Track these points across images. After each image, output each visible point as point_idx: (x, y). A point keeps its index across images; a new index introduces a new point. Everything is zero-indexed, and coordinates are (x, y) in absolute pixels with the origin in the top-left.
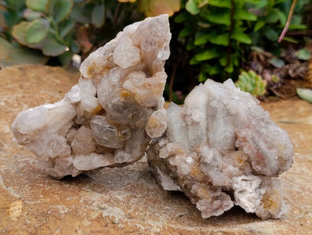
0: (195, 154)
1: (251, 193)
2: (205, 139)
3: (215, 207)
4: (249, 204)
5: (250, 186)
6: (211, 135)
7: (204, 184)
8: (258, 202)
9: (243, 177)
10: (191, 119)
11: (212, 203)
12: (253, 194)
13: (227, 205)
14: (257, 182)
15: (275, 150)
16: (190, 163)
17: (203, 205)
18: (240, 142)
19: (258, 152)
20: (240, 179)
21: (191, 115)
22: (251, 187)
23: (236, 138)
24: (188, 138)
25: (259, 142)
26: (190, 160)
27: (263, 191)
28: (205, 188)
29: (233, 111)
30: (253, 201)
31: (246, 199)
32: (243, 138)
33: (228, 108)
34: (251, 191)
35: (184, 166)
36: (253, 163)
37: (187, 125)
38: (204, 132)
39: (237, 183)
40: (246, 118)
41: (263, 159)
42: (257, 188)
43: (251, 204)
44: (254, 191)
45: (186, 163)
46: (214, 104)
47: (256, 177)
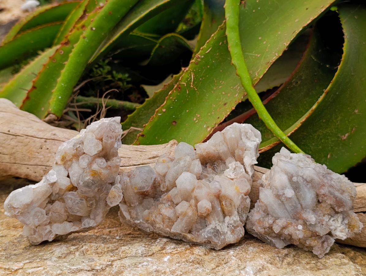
0: (300, 221)
1: (340, 227)
2: (299, 206)
3: (325, 248)
4: (342, 234)
5: (337, 222)
6: (302, 202)
7: (313, 238)
8: (347, 230)
9: (332, 219)
10: (286, 197)
11: (322, 246)
12: (342, 226)
13: (331, 242)
14: (341, 217)
15: (346, 194)
16: (301, 229)
17: (318, 251)
18: (322, 197)
19: (336, 200)
20: (331, 221)
21: (284, 194)
22: (338, 222)
23: (317, 195)
24: (287, 210)
25: (335, 193)
26: (300, 227)
27: (346, 221)
28: (315, 240)
29: (308, 179)
30: (343, 231)
31: (339, 231)
32: (324, 195)
33: (305, 178)
34: (339, 225)
35: (298, 232)
36: (336, 208)
37: (282, 202)
38: (297, 202)
39: (331, 226)
40: (319, 180)
41: (342, 203)
42: (342, 221)
43: (343, 234)
44: (341, 224)
45: (299, 230)
46: (295, 179)
47: (339, 215)
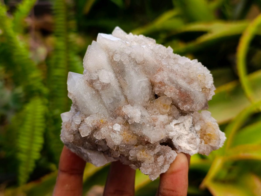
0: (120, 119)
1: (187, 135)
2: (122, 98)
3: (160, 164)
4: (190, 147)
5: (183, 128)
6: (127, 92)
7: (140, 146)
8: (198, 140)
9: (175, 122)
11: (156, 161)
12: (191, 135)
13: (171, 157)
14: (189, 121)
15: (195, 84)
16: (119, 130)
17: (148, 168)
18: (159, 87)
19: (180, 92)
20: (172, 125)
21: (98, 79)
22: (185, 128)
23: (152, 85)
24: (104, 104)
25: (178, 80)
26: (117, 127)
27: (198, 128)
28: (143, 149)
29: (139, 59)
30: (193, 142)
31: (186, 142)
32: (160, 83)
33: (133, 57)
34: (186, 133)
35: (113, 136)
36: (180, 104)
37: (97, 91)
39: (172, 131)
40: (155, 61)
41: (188, 96)
42: (191, 127)
43: (192, 145)
44: (190, 131)
45: (115, 132)
46: (117, 58)
47: (186, 117)
